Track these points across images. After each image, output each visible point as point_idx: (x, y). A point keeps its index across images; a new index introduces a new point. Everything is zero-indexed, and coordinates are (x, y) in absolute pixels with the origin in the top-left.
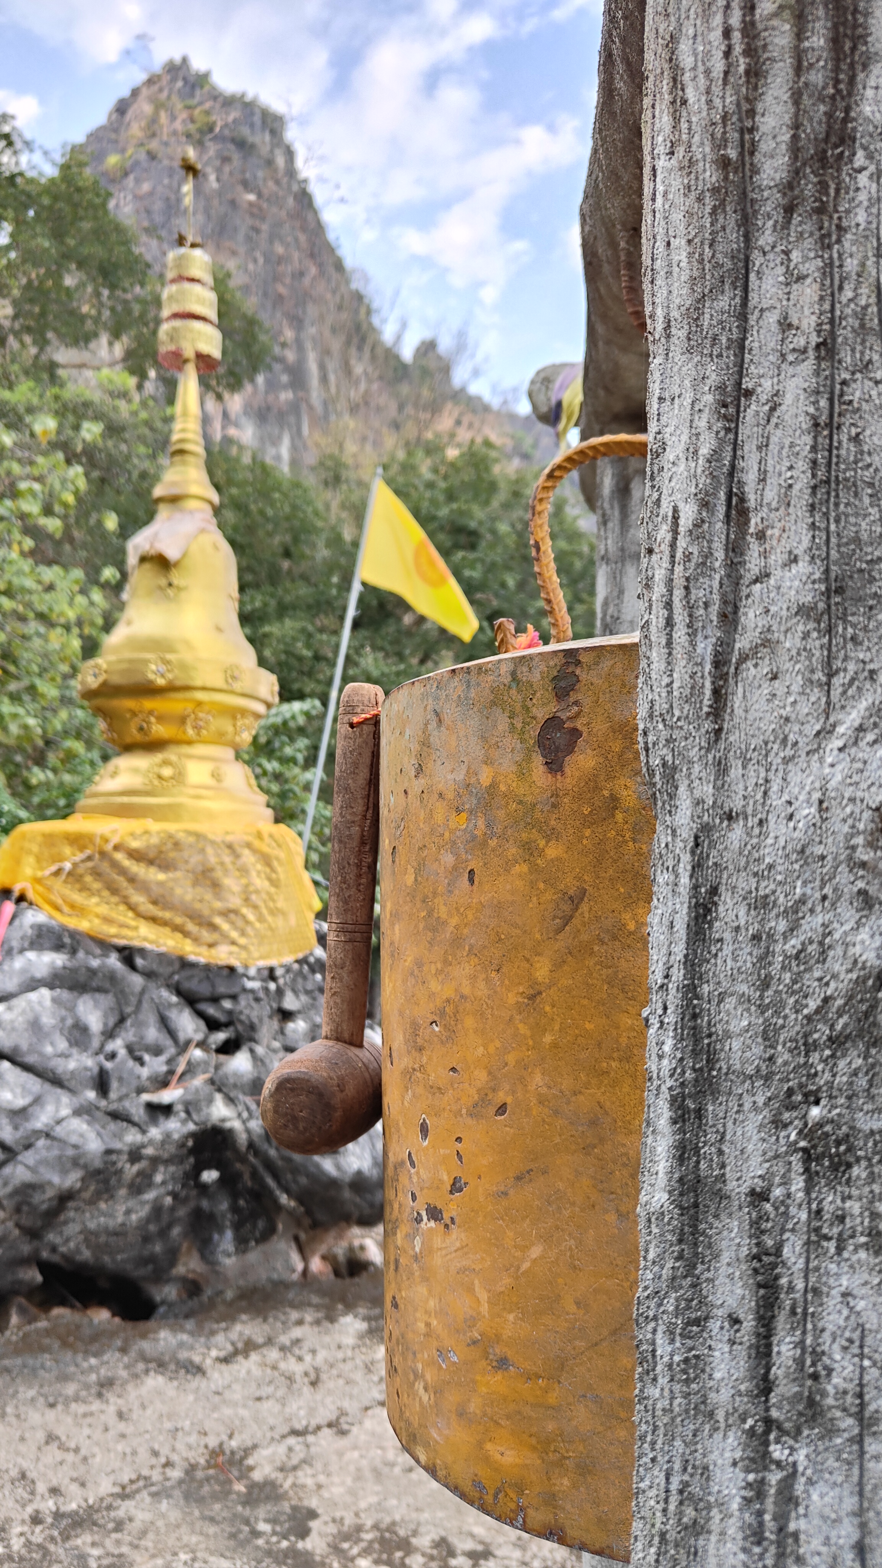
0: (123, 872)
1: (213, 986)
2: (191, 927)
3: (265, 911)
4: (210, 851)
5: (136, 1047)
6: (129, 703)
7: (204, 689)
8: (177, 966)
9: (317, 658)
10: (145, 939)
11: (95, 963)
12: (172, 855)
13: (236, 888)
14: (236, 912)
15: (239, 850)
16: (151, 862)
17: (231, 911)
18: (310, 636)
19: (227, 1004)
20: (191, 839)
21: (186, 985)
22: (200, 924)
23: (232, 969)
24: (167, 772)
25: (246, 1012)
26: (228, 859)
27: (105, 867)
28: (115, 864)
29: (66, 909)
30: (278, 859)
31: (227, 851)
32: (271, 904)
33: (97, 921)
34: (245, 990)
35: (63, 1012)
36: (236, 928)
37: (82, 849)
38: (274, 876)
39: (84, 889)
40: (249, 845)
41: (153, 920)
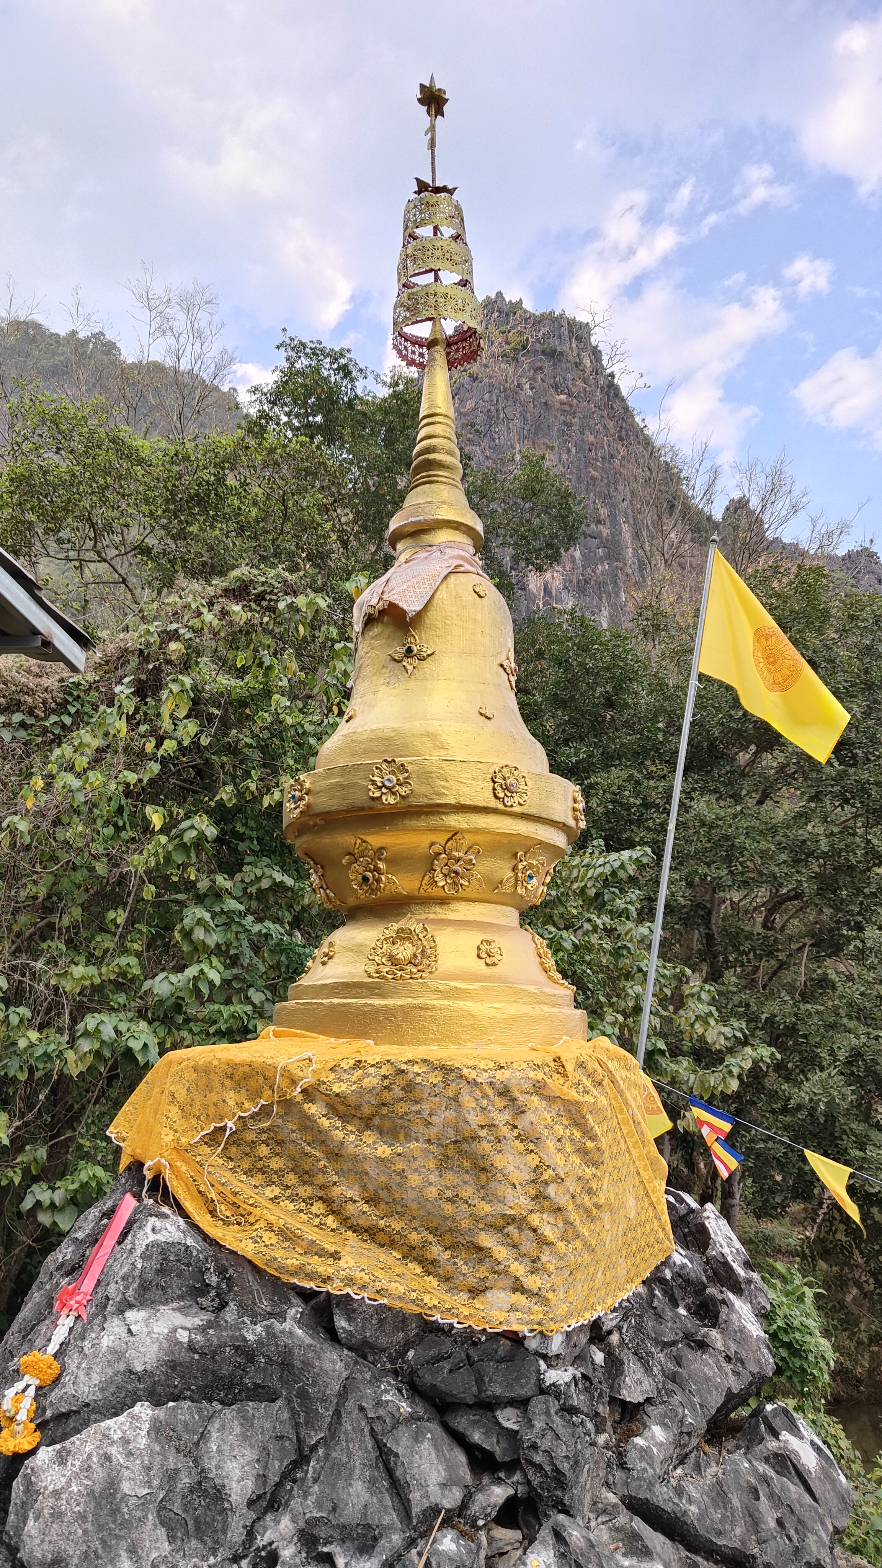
0: (321, 1138)
1: (480, 1381)
2: (436, 1251)
3: (574, 1217)
4: (467, 1100)
5: (322, 1532)
6: (347, 839)
7: (462, 809)
8: (413, 1329)
9: (646, 805)
10: (350, 1281)
11: (253, 1333)
12: (401, 1108)
13: (520, 1176)
14: (519, 1222)
15: (522, 1098)
16: (367, 1123)
17: (512, 1220)
18: (638, 783)
19: (508, 1419)
20: (436, 1078)
21: (427, 1378)
22: (452, 1247)
23: (516, 1339)
24: (404, 951)
25: (545, 1444)
26: (501, 1118)
27: (290, 1128)
28: (307, 1124)
29: (223, 1210)
30: (595, 1110)
31: (500, 1102)
32: (587, 1201)
33: (269, 1238)
34: (543, 1390)
35: (173, 1461)
36: (521, 1256)
37: (256, 1094)
38: (590, 1144)
39: (258, 1169)
40: (539, 1088)
41: (370, 1233)
